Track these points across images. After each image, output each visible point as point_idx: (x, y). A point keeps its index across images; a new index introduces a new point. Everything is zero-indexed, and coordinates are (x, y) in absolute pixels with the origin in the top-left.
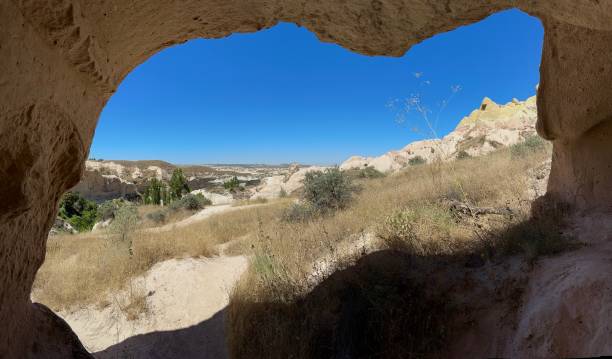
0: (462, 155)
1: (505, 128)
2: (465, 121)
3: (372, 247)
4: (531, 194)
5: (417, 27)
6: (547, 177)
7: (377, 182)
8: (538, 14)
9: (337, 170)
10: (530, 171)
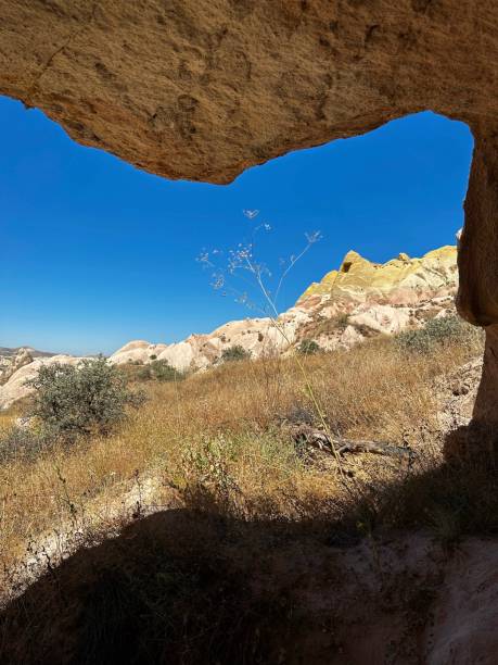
0: (309, 348)
1: (384, 303)
2: (312, 291)
3: (154, 504)
4: (444, 422)
5: (261, 140)
6: (473, 393)
7: (169, 388)
8: (464, 117)
9: (101, 365)
10: (438, 379)
